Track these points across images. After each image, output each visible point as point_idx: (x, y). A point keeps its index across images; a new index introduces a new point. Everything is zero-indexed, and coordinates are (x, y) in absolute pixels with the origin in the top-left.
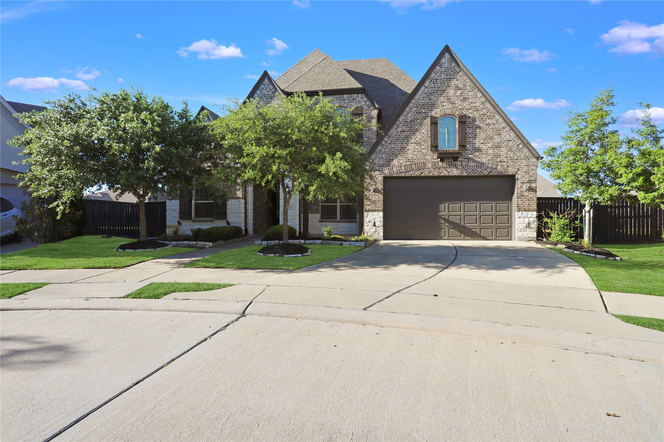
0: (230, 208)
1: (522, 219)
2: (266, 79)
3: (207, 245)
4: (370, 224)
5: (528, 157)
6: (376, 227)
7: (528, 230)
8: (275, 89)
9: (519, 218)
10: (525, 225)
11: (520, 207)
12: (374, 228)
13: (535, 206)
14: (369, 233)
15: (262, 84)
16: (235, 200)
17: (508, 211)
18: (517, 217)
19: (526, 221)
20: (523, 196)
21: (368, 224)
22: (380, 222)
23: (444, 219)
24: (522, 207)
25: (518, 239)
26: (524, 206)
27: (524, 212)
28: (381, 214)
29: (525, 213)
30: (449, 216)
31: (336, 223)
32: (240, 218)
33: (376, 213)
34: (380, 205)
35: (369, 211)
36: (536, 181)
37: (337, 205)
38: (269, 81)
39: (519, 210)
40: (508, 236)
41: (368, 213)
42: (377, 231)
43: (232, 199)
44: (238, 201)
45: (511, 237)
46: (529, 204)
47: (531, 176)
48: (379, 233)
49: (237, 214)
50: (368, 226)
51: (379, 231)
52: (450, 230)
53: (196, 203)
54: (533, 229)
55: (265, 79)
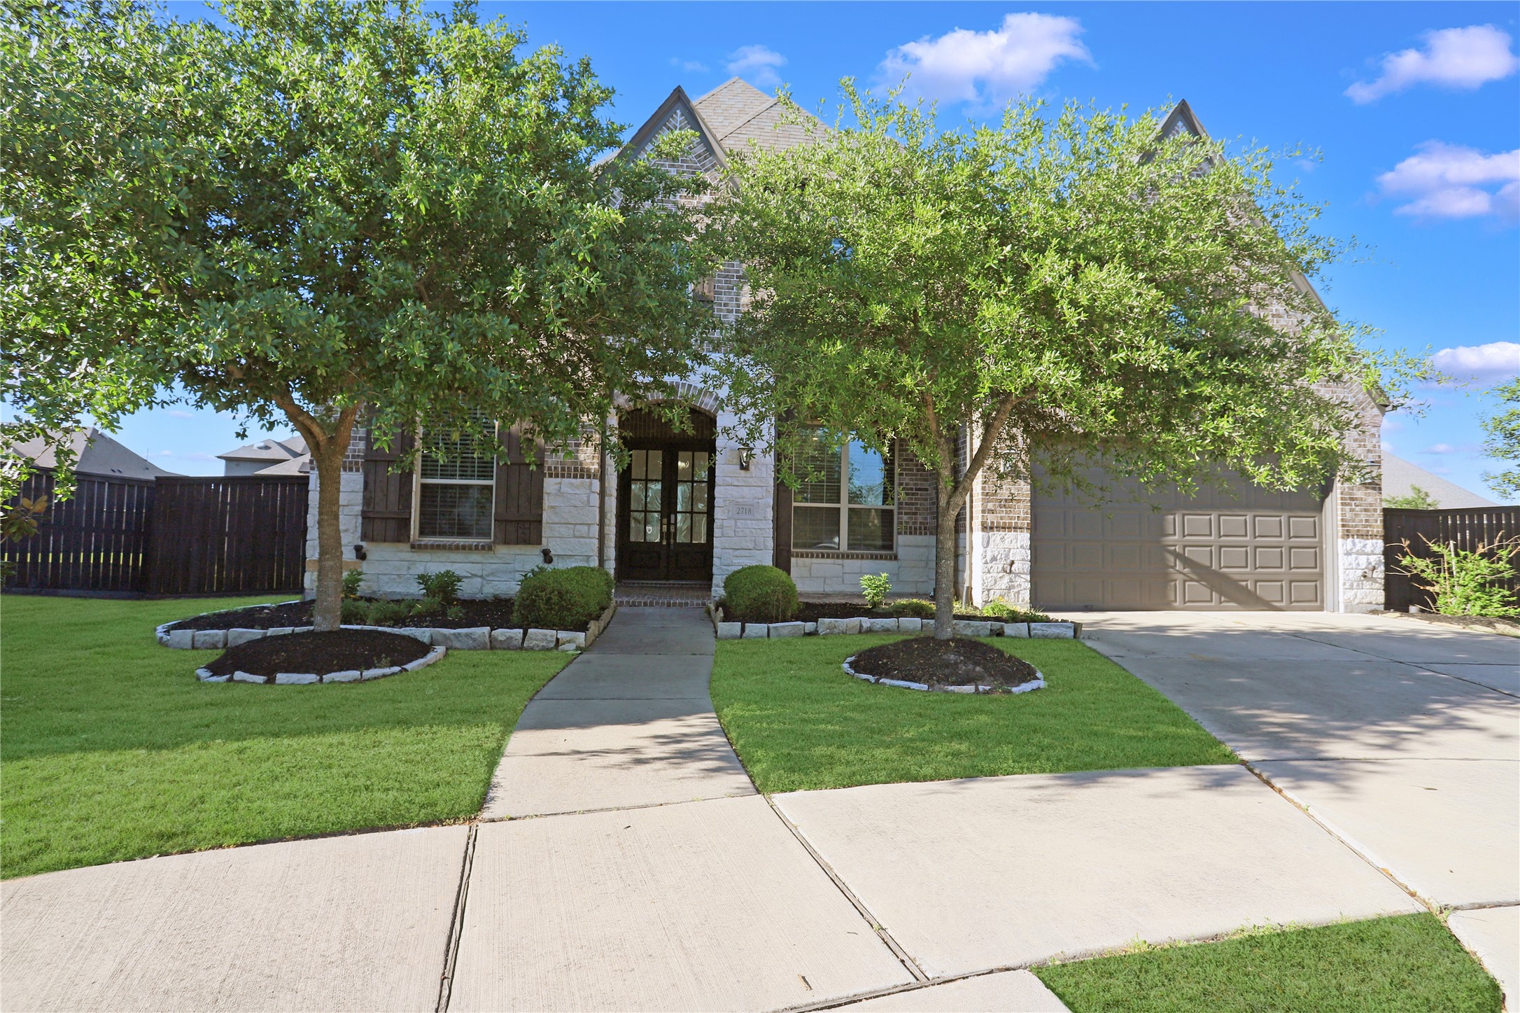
0: (553, 507)
1: (1354, 556)
2: (678, 112)
3: (569, 642)
4: (995, 567)
5: (1362, 402)
6: (1012, 576)
7: (1367, 584)
8: (705, 146)
9: (1348, 554)
10: (1360, 573)
11: (1348, 526)
12: (1007, 578)
13: (1378, 526)
14: (992, 592)
15: (665, 125)
16: (572, 480)
17: (1315, 537)
18: (1341, 551)
19: (1363, 560)
20: (1352, 499)
21: (990, 565)
22: (1023, 560)
23: (1174, 553)
24: (1352, 526)
25: (1346, 607)
26: (1356, 526)
27: (1357, 541)
28: (1024, 538)
29: (1359, 543)
30: (1185, 547)
31: (840, 561)
32: (588, 540)
33: (1010, 535)
34: (1022, 512)
35: (992, 528)
36: (1379, 462)
37: (839, 509)
38: (686, 119)
39: (1347, 535)
40: (1316, 601)
41: (991, 533)
42: (1013, 587)
43: (563, 476)
44: (582, 483)
45: (1322, 601)
46: (1367, 521)
47: (1369, 451)
48: (1018, 592)
49: (578, 527)
50: (989, 572)
51: (1020, 585)
52: (1187, 583)
53: (424, 486)
54: (1377, 582)
55: (675, 113)
